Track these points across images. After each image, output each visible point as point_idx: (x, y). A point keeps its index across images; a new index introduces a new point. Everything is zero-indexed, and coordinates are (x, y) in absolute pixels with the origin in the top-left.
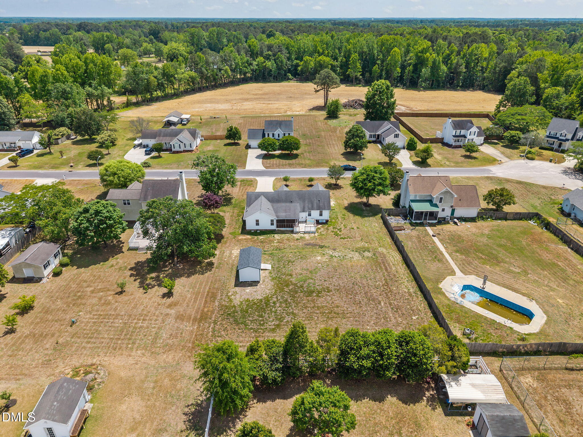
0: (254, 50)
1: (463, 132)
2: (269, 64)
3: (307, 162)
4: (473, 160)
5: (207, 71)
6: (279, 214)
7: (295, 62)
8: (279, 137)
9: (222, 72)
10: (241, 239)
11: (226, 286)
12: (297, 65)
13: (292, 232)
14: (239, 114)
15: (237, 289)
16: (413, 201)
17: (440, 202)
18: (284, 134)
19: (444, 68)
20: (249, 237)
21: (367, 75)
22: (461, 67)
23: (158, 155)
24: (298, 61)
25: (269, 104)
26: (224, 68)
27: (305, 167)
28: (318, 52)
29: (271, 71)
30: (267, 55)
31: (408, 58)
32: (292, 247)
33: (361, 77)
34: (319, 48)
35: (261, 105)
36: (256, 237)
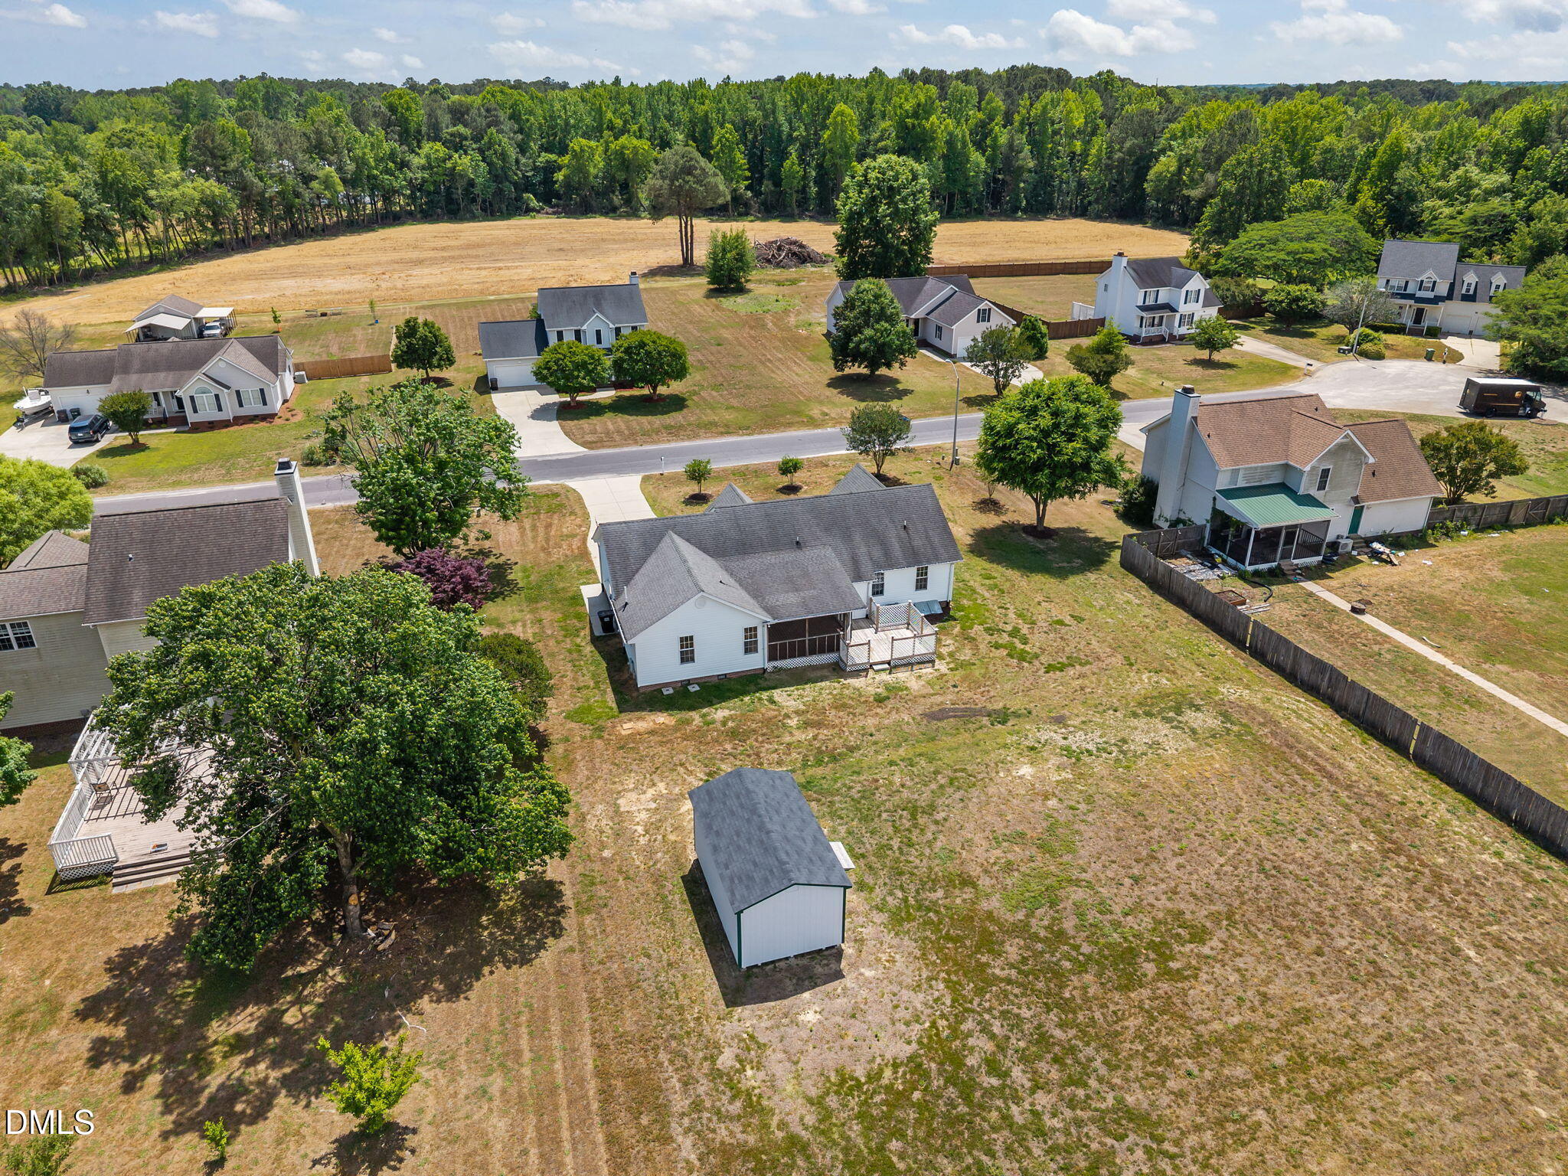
0: (406, 120)
1: (1164, 295)
2: (465, 162)
3: (729, 416)
4: (1229, 372)
5: (261, 179)
6: (771, 600)
7: (545, 157)
8: (599, 341)
9: (315, 184)
10: (631, 737)
11: (681, 1009)
12: (551, 169)
13: (838, 670)
14: (411, 300)
15: (750, 1017)
16: (1230, 493)
17: (1322, 487)
18: (618, 330)
19: (977, 159)
20: (662, 719)
21: (767, 186)
22: (1021, 155)
23: (129, 441)
24: (553, 157)
25: (500, 269)
26: (321, 174)
27: (728, 433)
28: (611, 128)
29: (471, 184)
30: (452, 135)
31: (875, 136)
32: (878, 737)
33: (749, 194)
34: (609, 115)
35: (474, 272)
36: (696, 717)
